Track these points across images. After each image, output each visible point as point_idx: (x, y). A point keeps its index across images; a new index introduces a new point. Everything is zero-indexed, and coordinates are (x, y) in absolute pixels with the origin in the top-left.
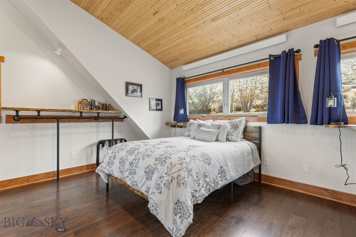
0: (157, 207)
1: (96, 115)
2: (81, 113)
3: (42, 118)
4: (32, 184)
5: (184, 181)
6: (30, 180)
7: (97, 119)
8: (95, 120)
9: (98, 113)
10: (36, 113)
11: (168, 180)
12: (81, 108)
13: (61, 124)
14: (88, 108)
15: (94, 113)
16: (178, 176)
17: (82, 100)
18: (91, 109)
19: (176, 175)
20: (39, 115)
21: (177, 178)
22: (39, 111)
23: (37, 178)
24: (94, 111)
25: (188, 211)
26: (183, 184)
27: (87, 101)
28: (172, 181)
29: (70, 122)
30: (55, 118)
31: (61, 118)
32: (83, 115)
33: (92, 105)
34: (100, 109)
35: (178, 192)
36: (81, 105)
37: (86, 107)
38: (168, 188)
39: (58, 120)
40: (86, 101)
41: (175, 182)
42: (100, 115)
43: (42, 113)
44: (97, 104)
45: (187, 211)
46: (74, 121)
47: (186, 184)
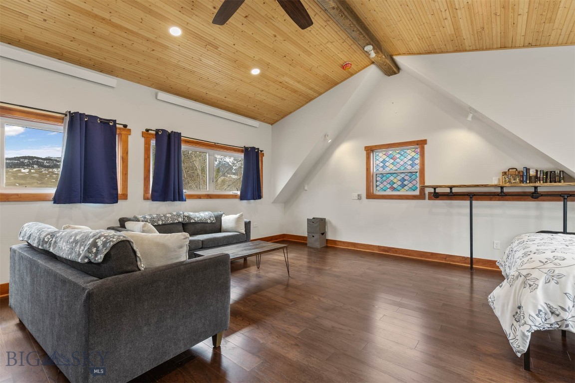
0: (494, 300)
1: (533, 190)
2: (502, 188)
3: (454, 195)
4: (450, 264)
5: (534, 283)
6: (447, 259)
7: (535, 196)
8: (532, 197)
9: (536, 188)
10: (448, 190)
11: (514, 275)
12: (505, 181)
13: (474, 202)
14: (518, 180)
15: (528, 187)
16: (528, 274)
17: (509, 170)
18: (522, 181)
19: (524, 273)
20: (451, 192)
21: (525, 277)
22: (451, 188)
23: (454, 260)
24: (528, 185)
25: (524, 318)
26: (530, 286)
27: (517, 170)
28: (517, 277)
29: (491, 200)
30: (467, 195)
31: (475, 195)
32: (505, 190)
33: (524, 175)
34: (540, 181)
35: (521, 294)
36: (506, 176)
37: (514, 180)
38: (511, 284)
39: (471, 198)
40: (515, 170)
41: (521, 279)
42: (539, 190)
43: (454, 190)
44: (532, 173)
45: (522, 317)
46: (497, 199)
47: (534, 288)
